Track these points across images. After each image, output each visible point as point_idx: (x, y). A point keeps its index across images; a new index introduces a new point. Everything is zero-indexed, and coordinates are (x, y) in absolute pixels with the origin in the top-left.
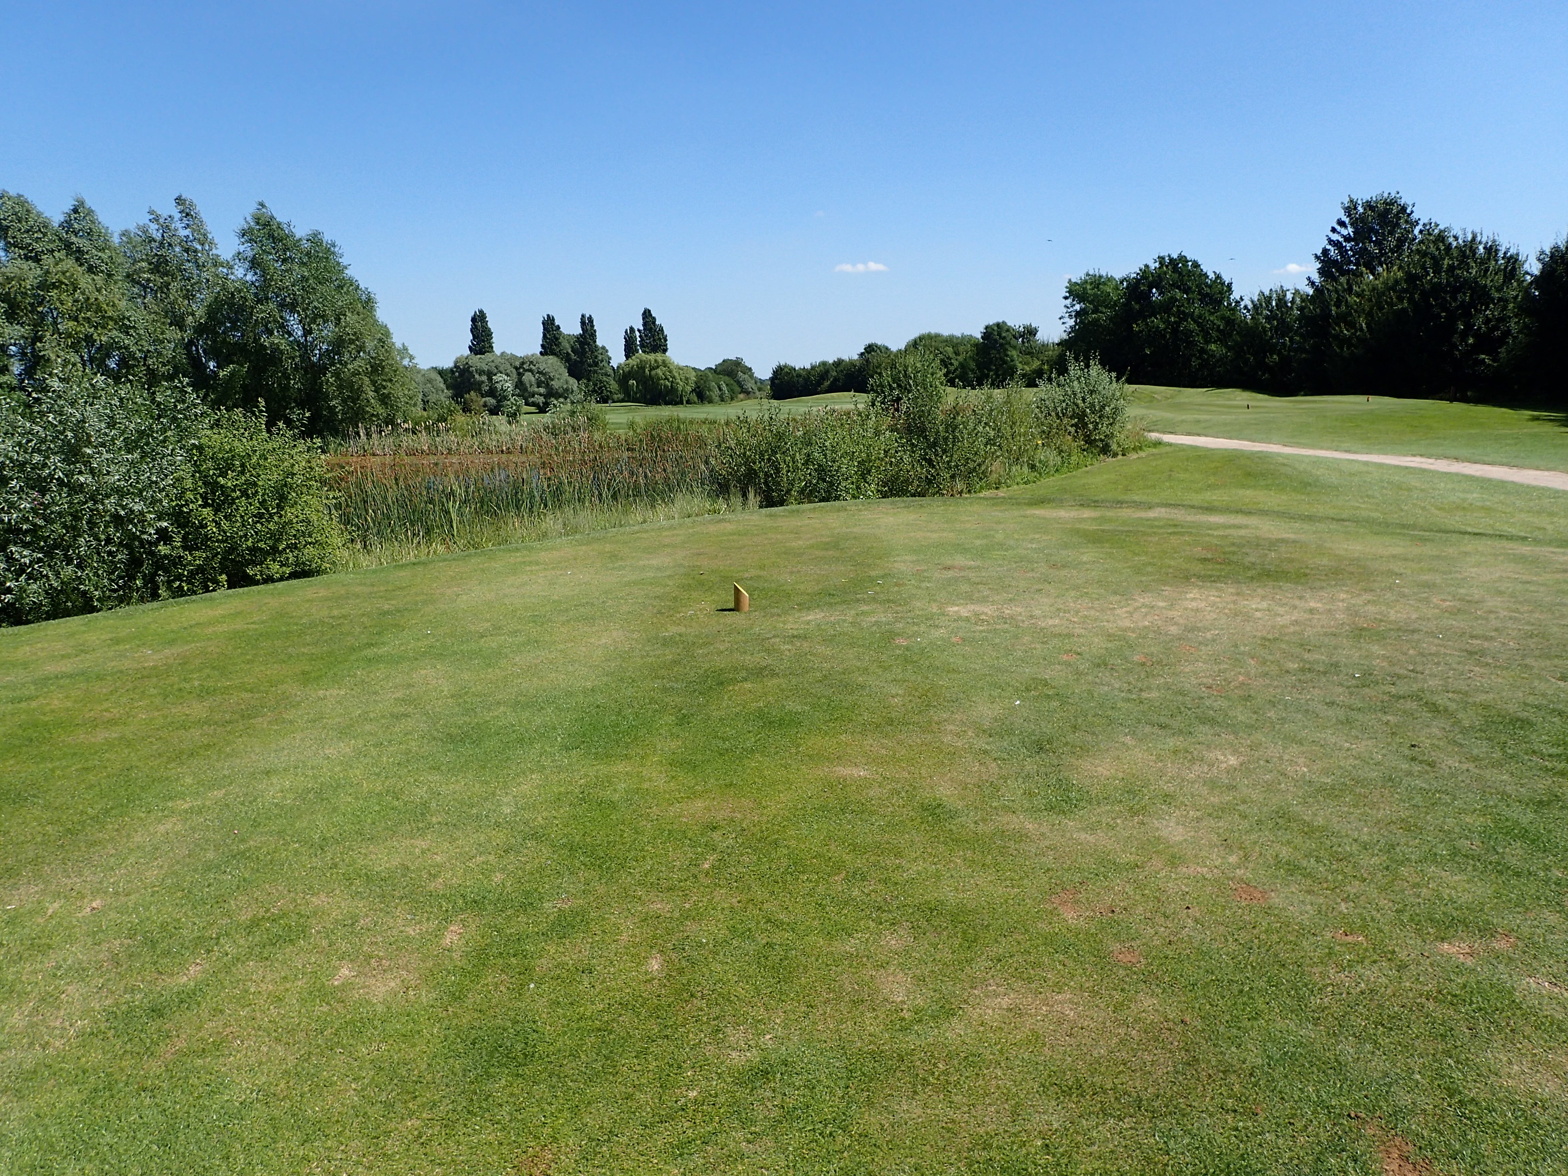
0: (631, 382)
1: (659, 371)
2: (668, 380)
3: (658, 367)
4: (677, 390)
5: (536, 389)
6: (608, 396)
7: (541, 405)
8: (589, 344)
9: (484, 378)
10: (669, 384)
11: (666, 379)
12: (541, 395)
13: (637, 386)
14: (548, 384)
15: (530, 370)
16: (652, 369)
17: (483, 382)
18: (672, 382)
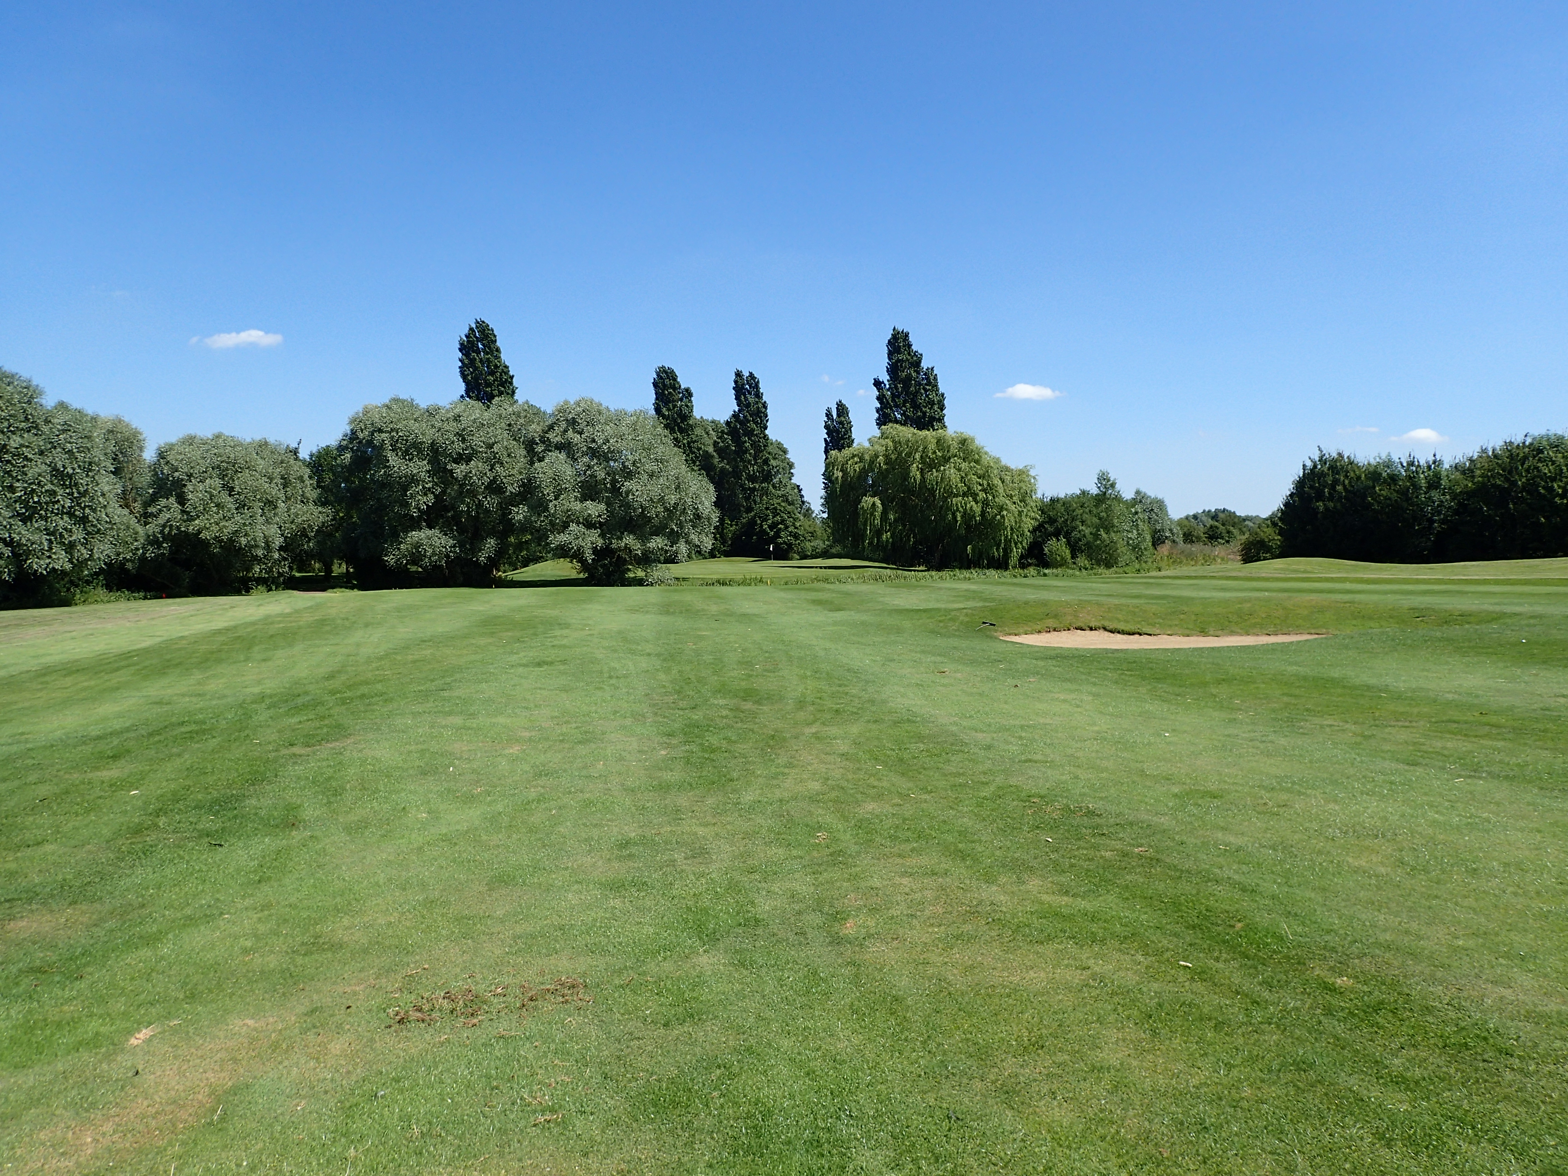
0: (868, 501)
1: (951, 472)
2: (975, 496)
3: (947, 460)
4: (1001, 525)
5: (577, 506)
6: (790, 545)
7: (589, 557)
8: (750, 433)
9: (420, 467)
10: (977, 509)
11: (969, 493)
12: (589, 524)
13: (885, 513)
14: (615, 490)
15: (565, 447)
16: (929, 464)
17: (413, 480)
18: (986, 503)
